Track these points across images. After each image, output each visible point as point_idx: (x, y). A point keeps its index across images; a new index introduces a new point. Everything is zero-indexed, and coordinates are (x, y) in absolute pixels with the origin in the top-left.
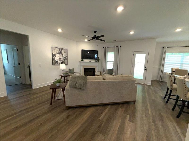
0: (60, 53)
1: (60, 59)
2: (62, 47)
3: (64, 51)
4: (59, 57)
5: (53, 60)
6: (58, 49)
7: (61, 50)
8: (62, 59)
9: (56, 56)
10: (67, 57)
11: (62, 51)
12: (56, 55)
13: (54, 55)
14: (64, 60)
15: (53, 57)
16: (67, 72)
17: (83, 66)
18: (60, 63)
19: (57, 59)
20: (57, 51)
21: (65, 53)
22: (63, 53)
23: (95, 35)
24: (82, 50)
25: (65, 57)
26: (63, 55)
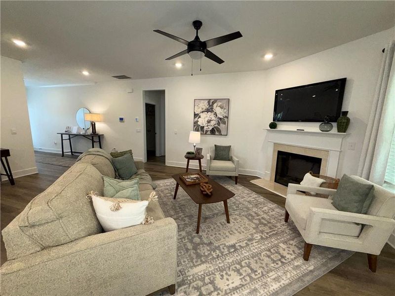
0: (210, 110)
1: (209, 122)
2: (213, 96)
3: (220, 104)
4: (206, 119)
5: (196, 123)
6: (207, 102)
7: (213, 103)
8: (213, 123)
9: (200, 117)
10: (228, 118)
11: (215, 105)
12: (201, 115)
13: (198, 114)
14: (219, 124)
15: (196, 119)
16: (199, 150)
17: (275, 144)
18: (207, 131)
19: (202, 121)
20: (204, 105)
21: (221, 107)
22: (217, 110)
23: (197, 38)
24: (277, 92)
25: (220, 119)
26: (216, 114)
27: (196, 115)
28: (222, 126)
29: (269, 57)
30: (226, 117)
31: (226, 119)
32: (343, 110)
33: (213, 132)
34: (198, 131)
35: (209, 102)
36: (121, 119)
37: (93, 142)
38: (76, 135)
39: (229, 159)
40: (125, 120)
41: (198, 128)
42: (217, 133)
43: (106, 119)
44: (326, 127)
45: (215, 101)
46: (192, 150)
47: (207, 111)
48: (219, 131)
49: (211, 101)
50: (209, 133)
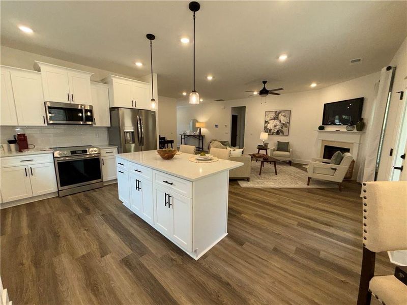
0: (276, 118)
1: (275, 126)
2: (278, 109)
3: (283, 114)
4: (273, 125)
5: (266, 127)
6: (274, 113)
7: (279, 114)
8: (278, 127)
9: (269, 123)
10: (289, 123)
11: (280, 115)
12: (270, 122)
13: (267, 121)
14: (282, 128)
15: (266, 125)
16: (266, 144)
17: (323, 140)
18: (273, 133)
19: (270, 126)
20: (272, 115)
21: (284, 116)
22: (281, 118)
23: (264, 88)
24: (325, 105)
25: (284, 124)
26: (280, 121)
27: (266, 122)
28: (285, 129)
29: (314, 85)
30: (288, 123)
31: (288, 124)
32: (362, 117)
33: (278, 133)
34: (267, 132)
35: (276, 113)
36: (216, 126)
37: (199, 140)
38: (189, 136)
39: (287, 151)
40: (219, 126)
41: (267, 130)
42: (281, 134)
43: (207, 126)
44: (350, 128)
45: (280, 112)
46: (262, 144)
47: (274, 119)
48: (282, 132)
49: (278, 112)
50: (275, 133)
